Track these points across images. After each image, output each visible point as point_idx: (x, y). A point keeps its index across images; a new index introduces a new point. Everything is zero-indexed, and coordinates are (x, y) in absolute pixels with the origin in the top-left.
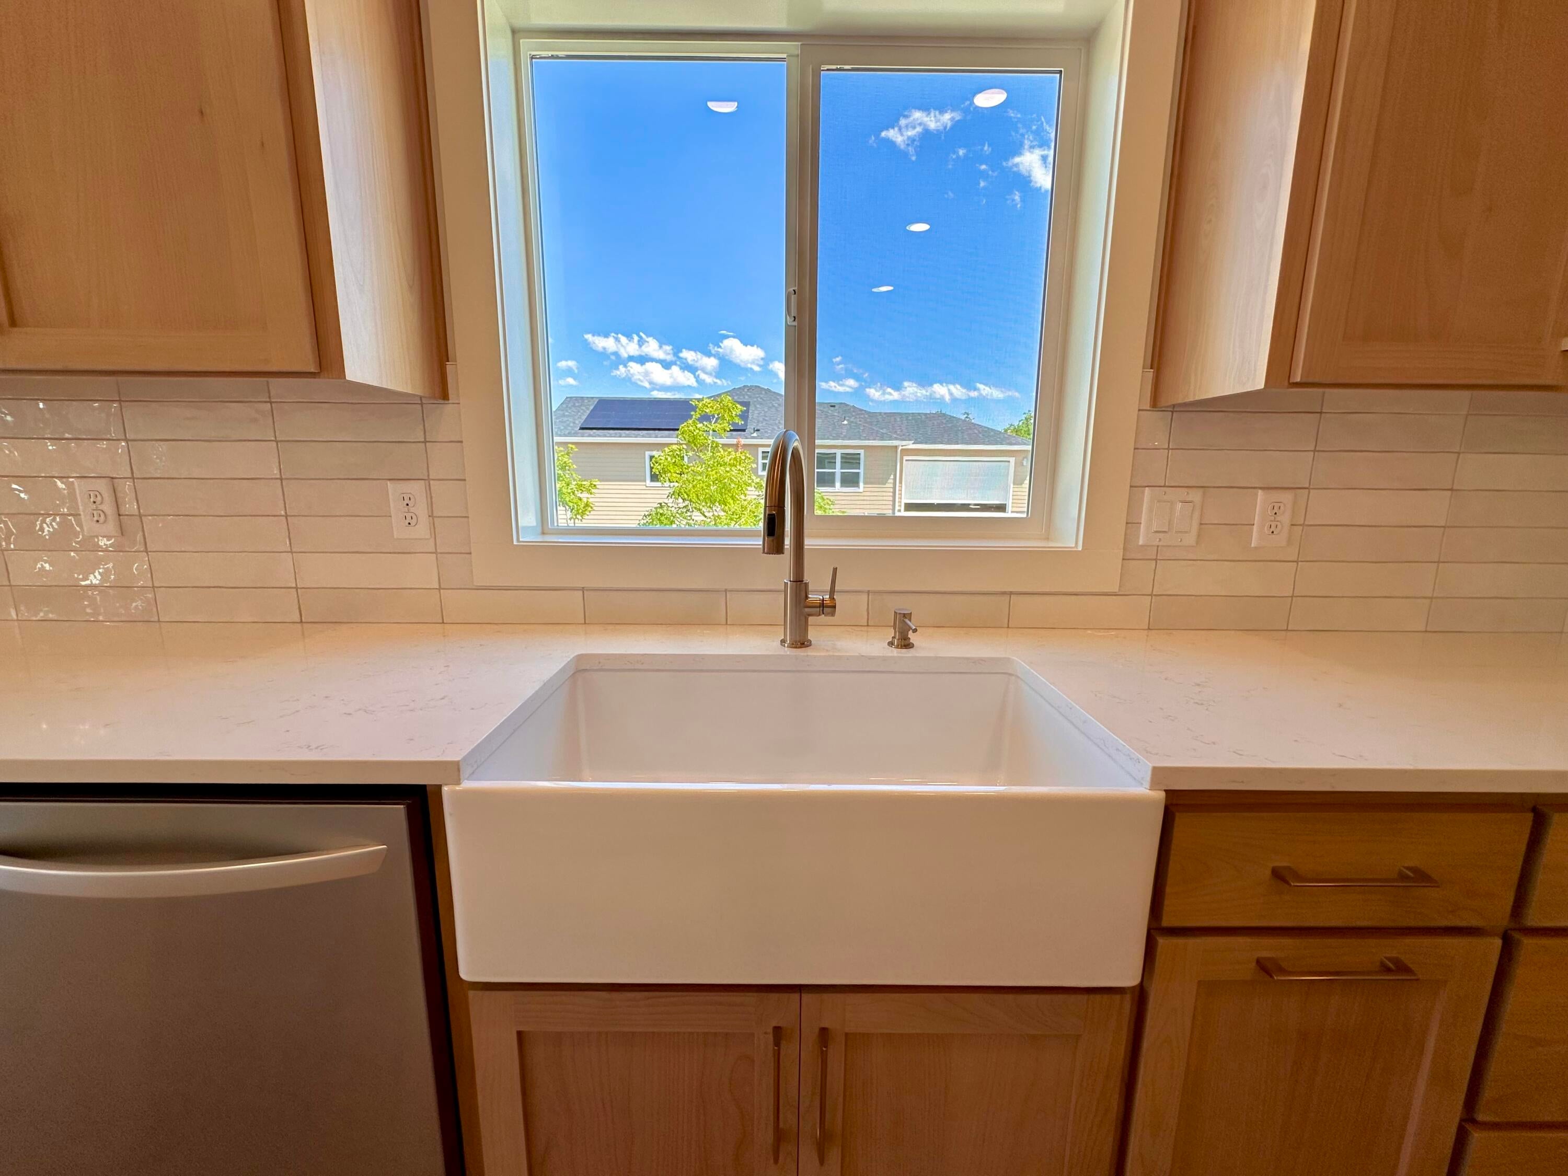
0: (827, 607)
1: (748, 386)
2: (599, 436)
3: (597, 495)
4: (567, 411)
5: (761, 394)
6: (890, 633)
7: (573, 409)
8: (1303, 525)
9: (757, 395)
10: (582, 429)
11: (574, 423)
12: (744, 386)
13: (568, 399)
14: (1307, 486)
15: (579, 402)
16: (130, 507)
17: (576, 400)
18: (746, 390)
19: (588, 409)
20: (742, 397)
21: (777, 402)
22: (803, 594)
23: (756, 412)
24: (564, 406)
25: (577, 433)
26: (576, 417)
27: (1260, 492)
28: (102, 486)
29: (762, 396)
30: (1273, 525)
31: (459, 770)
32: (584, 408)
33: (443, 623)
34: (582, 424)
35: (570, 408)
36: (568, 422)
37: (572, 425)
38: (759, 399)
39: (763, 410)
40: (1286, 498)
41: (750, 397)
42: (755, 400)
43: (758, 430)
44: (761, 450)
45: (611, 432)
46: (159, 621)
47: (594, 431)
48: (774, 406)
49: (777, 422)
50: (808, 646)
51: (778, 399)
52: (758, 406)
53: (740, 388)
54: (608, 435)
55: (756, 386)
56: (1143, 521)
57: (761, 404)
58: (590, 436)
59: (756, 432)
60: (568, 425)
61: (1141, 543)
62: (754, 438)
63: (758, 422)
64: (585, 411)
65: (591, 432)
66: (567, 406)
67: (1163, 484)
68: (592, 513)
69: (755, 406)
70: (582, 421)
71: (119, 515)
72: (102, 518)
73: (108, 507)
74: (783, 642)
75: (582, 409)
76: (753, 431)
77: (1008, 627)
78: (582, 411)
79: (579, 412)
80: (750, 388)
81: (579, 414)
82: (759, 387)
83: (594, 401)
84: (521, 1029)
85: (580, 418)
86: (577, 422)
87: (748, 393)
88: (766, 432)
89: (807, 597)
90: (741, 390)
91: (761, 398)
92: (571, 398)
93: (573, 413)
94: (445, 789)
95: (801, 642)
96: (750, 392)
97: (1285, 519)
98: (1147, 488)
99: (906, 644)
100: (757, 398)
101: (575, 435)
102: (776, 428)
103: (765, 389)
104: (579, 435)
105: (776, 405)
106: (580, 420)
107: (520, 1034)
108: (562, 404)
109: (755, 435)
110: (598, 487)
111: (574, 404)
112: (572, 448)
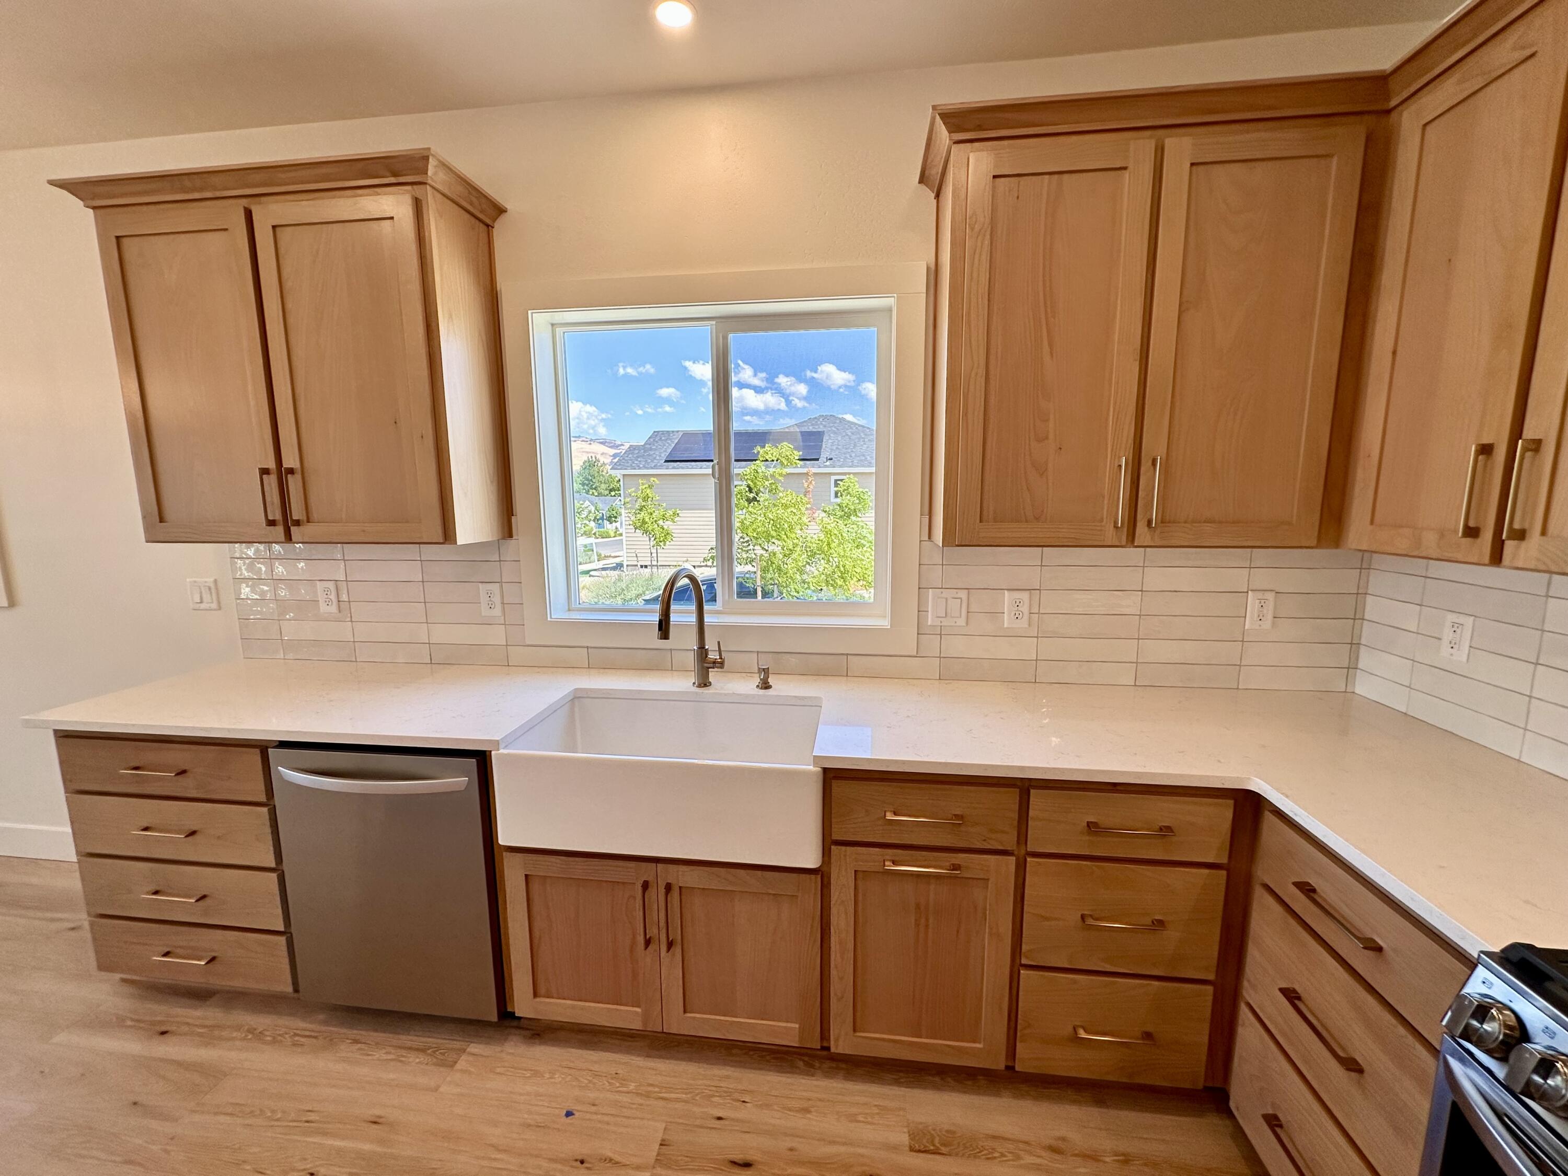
0: (719, 664)
1: (823, 415)
2: (682, 468)
3: (679, 523)
4: (654, 445)
5: (835, 423)
6: (757, 680)
7: (660, 443)
8: (1039, 613)
9: (832, 425)
10: (666, 461)
11: (660, 456)
12: (820, 416)
13: (656, 434)
14: (1039, 588)
15: (665, 436)
16: (344, 597)
17: (663, 434)
18: (821, 420)
19: (673, 442)
20: (817, 427)
21: (851, 430)
22: (704, 655)
23: (830, 441)
24: (652, 440)
25: (661, 466)
26: (662, 451)
27: (1006, 592)
28: (331, 585)
29: (836, 425)
30: (1017, 613)
31: (498, 744)
32: (669, 442)
33: (508, 666)
34: (667, 457)
35: (657, 442)
36: (655, 456)
37: (658, 458)
38: (833, 429)
39: (837, 439)
40: (1025, 596)
41: (825, 426)
42: (829, 429)
43: (831, 459)
44: (833, 478)
45: (693, 463)
46: (356, 661)
47: (678, 463)
48: (847, 435)
49: (849, 451)
50: (708, 686)
51: (851, 428)
52: (832, 435)
53: (816, 418)
54: (690, 467)
55: (831, 415)
56: (930, 610)
57: (835, 433)
58: (674, 468)
59: (829, 461)
60: (655, 458)
61: (929, 624)
62: (826, 466)
63: (832, 450)
64: (670, 445)
65: (675, 464)
66: (654, 440)
67: (941, 587)
68: (672, 543)
69: (829, 435)
70: (667, 454)
71: (339, 601)
72: (330, 604)
73: (333, 597)
74: (694, 683)
75: (668, 443)
76: (825, 460)
77: (847, 676)
78: (667, 445)
79: (665, 445)
80: (825, 417)
81: (665, 447)
82: (834, 416)
83: (679, 435)
84: (526, 873)
85: (665, 451)
86: (663, 455)
87: (823, 423)
88: (839, 460)
89: (707, 657)
90: (816, 420)
91: (835, 427)
92: (658, 432)
93: (659, 447)
94: (493, 753)
95: (704, 683)
96: (826, 422)
97: (1025, 609)
98: (930, 590)
99: (765, 685)
100: (831, 427)
101: (661, 467)
102: (848, 456)
103: (839, 418)
104: (665, 467)
105: (849, 434)
106: (665, 453)
107: (526, 876)
108: (650, 438)
109: (828, 463)
110: (680, 515)
111: (661, 438)
112: (654, 481)
